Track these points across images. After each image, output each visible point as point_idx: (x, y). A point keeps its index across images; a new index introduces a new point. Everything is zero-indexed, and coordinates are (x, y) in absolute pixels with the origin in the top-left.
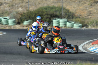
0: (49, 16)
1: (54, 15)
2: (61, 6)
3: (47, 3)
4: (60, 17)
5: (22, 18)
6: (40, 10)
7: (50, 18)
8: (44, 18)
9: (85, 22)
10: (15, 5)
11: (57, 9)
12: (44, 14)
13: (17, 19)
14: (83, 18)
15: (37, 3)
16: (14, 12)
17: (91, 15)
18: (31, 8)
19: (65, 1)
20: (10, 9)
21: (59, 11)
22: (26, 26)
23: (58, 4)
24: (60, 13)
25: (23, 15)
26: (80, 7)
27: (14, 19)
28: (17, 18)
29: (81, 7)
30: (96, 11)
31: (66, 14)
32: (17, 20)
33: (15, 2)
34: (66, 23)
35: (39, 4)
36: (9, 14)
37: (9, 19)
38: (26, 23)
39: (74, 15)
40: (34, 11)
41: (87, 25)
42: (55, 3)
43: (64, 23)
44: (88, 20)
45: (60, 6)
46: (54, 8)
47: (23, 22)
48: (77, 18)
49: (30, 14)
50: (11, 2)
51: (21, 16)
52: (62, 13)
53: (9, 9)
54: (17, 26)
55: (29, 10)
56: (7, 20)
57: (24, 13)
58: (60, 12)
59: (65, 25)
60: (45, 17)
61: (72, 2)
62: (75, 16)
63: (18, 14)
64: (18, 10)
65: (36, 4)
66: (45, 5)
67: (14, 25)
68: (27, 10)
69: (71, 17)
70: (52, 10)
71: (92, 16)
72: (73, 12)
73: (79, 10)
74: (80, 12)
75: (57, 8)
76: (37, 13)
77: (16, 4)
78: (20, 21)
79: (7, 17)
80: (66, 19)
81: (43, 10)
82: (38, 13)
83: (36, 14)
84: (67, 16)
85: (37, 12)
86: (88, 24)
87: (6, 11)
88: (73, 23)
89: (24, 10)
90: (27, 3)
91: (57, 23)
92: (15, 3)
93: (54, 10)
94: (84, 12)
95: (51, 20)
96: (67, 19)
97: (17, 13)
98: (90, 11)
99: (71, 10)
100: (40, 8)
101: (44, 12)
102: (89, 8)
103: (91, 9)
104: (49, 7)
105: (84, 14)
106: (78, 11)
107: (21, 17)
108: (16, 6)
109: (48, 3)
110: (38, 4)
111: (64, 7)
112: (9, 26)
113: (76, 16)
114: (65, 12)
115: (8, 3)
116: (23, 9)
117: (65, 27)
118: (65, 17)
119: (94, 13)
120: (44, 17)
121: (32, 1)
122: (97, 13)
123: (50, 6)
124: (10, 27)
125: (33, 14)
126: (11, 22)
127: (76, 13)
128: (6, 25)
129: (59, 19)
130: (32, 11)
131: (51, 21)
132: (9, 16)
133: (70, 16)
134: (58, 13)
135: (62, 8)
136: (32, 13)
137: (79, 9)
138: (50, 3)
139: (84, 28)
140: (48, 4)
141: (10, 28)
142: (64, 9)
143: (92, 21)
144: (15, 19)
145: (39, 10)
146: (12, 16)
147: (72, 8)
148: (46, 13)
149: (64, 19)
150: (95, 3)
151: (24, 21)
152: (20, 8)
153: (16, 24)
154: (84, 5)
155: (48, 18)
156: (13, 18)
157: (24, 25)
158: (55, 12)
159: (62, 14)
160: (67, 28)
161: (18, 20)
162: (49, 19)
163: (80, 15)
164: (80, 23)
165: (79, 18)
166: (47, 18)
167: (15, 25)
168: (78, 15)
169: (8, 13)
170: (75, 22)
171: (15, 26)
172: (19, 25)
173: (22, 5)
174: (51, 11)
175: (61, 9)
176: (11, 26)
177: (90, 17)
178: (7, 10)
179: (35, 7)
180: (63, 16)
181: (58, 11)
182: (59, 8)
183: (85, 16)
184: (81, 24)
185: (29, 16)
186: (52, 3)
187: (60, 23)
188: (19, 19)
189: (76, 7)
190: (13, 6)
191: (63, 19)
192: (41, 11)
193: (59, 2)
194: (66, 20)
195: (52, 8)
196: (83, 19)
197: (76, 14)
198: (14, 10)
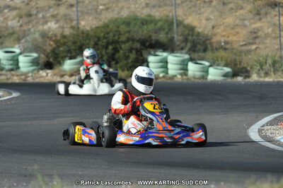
0: (138, 45)
1: (151, 40)
2: (171, 15)
3: (129, 8)
4: (169, 47)
5: (57, 52)
6: (111, 27)
7: (139, 52)
8: (121, 52)
9: (240, 63)
10: (35, 12)
11: (160, 24)
12: (123, 38)
13: (44, 54)
14: (235, 51)
15: (101, 7)
16: (35, 34)
17: (257, 41)
18: (83, 23)
19: (182, 2)
20: (21, 26)
21: (167, 30)
22: (71, 75)
23: (161, 9)
24: (169, 36)
25: (62, 41)
26: (225, 19)
27: (35, 55)
28: (45, 51)
29: (230, 20)
30: (272, 31)
31: (186, 40)
32: (42, 56)
33: (37, 3)
34: (187, 65)
35: (107, 9)
36: (19, 40)
37: (21, 54)
38: (68, 65)
39: (207, 42)
40: (92, 30)
41: (247, 71)
42: (154, 6)
43: (181, 64)
44: (250, 57)
45: (168, 16)
46: (151, 22)
47: (60, 64)
48: (217, 49)
49: (81, 38)
50: (24, 4)
51: (54, 46)
52: (175, 36)
53: (19, 24)
54: (43, 73)
55: (78, 28)
56: (14, 56)
57: (64, 37)
58: (167, 33)
59: (182, 71)
60: (125, 46)
61: (202, 5)
62: (211, 43)
63: (48, 38)
64: (46, 27)
65: (99, 10)
66: (125, 14)
67: (36, 72)
68: (73, 28)
69: (199, 46)
70: (145, 27)
71: (259, 43)
72: (206, 32)
73: (222, 27)
74: (224, 33)
75: (160, 20)
76: (102, 35)
77: (39, 10)
78: (51, 60)
79: (13, 47)
80: (186, 53)
81: (118, 27)
82: (106, 36)
83: (99, 39)
84: (189, 45)
85: (102, 32)
86: (249, 68)
87: (11, 31)
88: (207, 64)
89: (63, 27)
90: (72, 6)
91: (161, 64)
92: (38, 6)
93: (151, 27)
94: (238, 33)
95: (141, 55)
96: (190, 54)
97: (44, 35)
98: (255, 31)
99: (200, 28)
100: (111, 21)
101: (122, 33)
102: (252, 21)
103: (258, 25)
104: (136, 19)
105: (238, 39)
106: (219, 31)
107: (54, 49)
108: (40, 16)
109: (133, 6)
110: (102, 10)
111: (180, 19)
112: (22, 75)
113: (215, 45)
114: (182, 35)
115: (15, 9)
116: (61, 23)
117: (185, 77)
118: (182, 49)
119: (267, 35)
120: (121, 48)
121: (87, 2)
122: (274, 35)
123: (139, 14)
124: (23, 77)
125: (90, 40)
126: (27, 63)
127: (215, 35)
128: (13, 72)
129: (165, 54)
130: (88, 31)
131: (141, 58)
132: (21, 45)
133: (197, 46)
134: (162, 37)
135: (175, 21)
136: (88, 35)
137: (224, 24)
138: (138, 8)
139: (240, 79)
140: (133, 9)
141: (24, 80)
142: (180, 24)
143: (261, 59)
144: (36, 52)
145: (108, 26)
146: (29, 45)
147: (201, 21)
148: (127, 35)
149: (181, 53)
150: (270, 8)
151: (64, 58)
152: (51, 21)
153: (42, 69)
154: (236, 12)
155: (134, 52)
156: (31, 52)
157: (64, 71)
158: (153, 34)
159: (175, 39)
160: (188, 79)
161: (47, 56)
162: (136, 53)
163: (226, 43)
164: (226, 65)
165: (225, 49)
166: (131, 50)
167: (38, 71)
168: (220, 42)
169: (16, 36)
170: (211, 61)
171: (37, 75)
172: (49, 71)
173: (57, 14)
174: (143, 31)
175: (172, 23)
176: (26, 74)
177: (254, 47)
178: (13, 28)
179: (96, 18)
180: (179, 46)
181: (164, 29)
182: (166, 21)
183: (242, 43)
184: (230, 67)
185: (79, 44)
186: (143, 8)
187: (170, 66)
188: (50, 55)
189: (212, 18)
190: (30, 15)
191: (177, 53)
192: (113, 30)
193: (166, 5)
194: (187, 56)
195: (145, 22)
196: (235, 54)
197: (215, 39)
198: (33, 26)
